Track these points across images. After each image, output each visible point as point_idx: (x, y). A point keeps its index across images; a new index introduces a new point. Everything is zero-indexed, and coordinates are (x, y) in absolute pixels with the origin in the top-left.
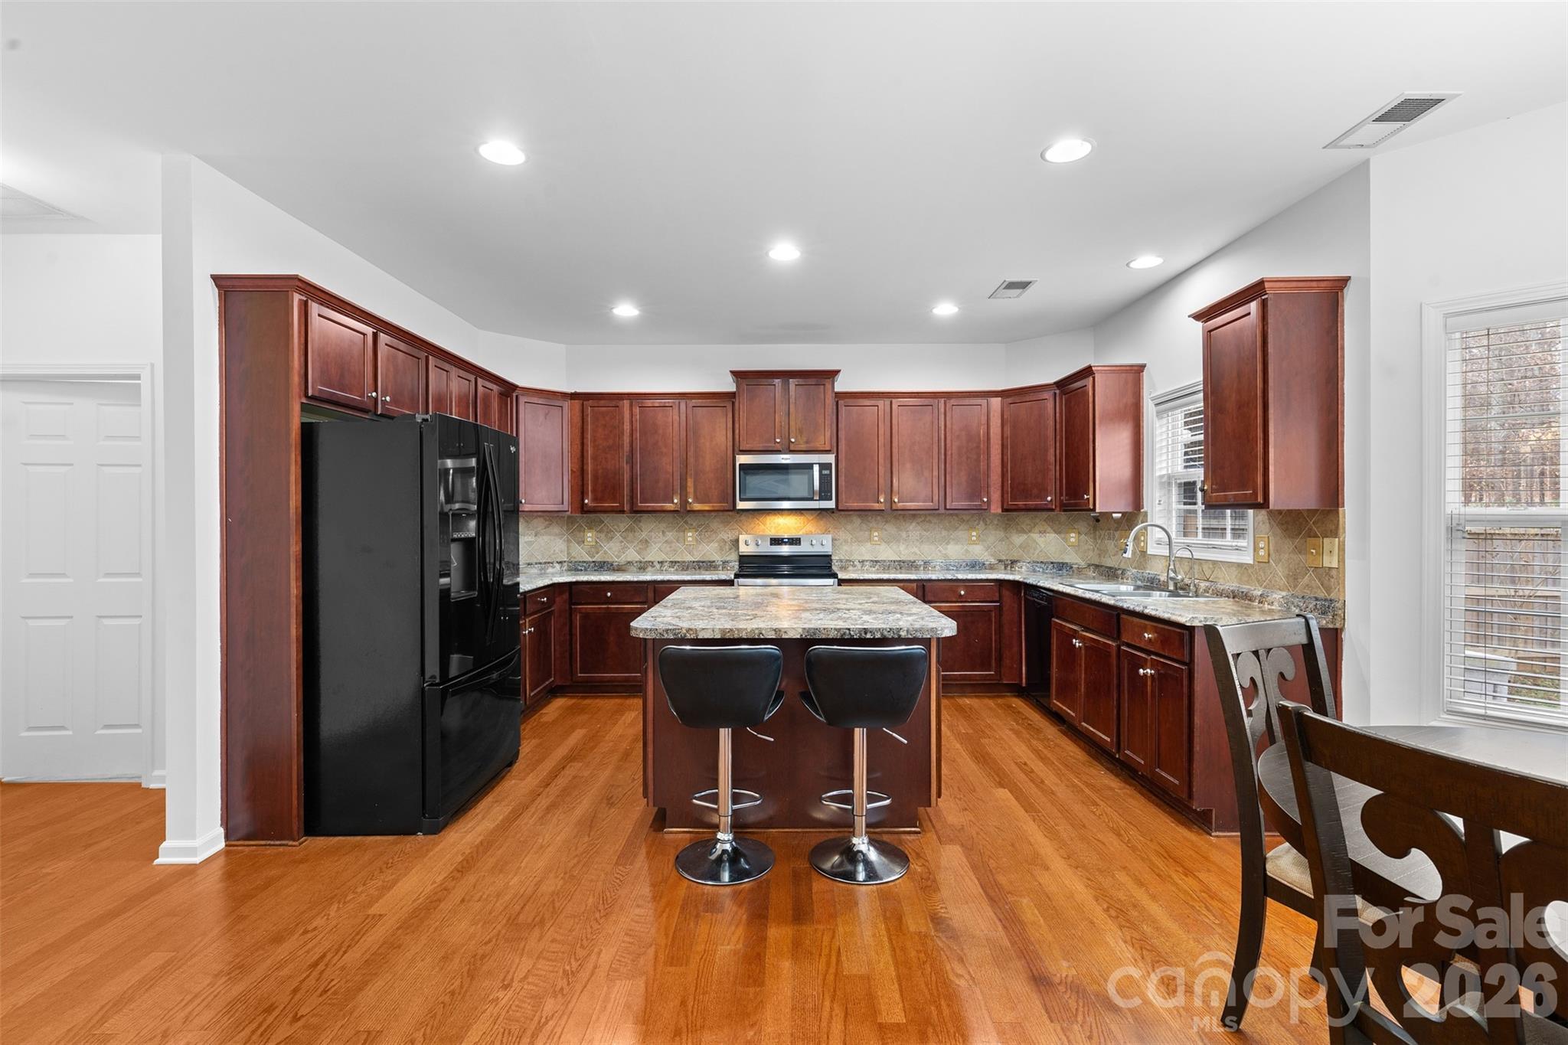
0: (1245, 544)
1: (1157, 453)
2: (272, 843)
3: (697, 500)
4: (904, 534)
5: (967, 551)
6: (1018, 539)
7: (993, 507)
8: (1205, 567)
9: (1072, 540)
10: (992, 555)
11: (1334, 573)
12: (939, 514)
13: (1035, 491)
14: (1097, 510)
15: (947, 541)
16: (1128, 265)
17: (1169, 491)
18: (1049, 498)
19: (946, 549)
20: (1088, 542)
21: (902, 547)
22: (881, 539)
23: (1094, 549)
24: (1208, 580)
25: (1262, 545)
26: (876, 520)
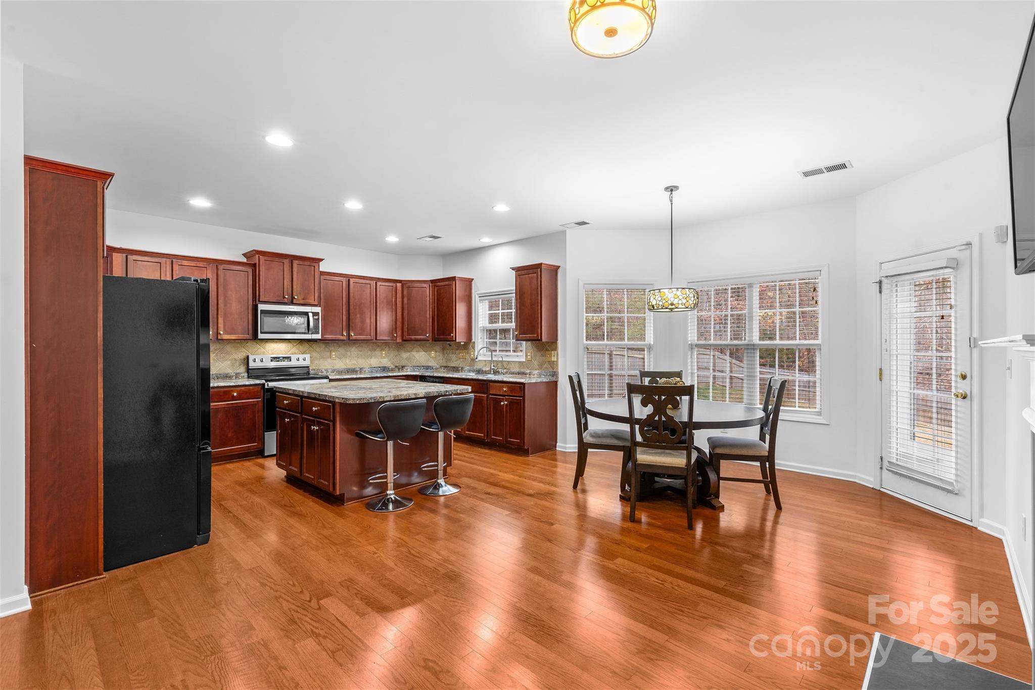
0: (522, 354)
1: (480, 317)
2: (79, 582)
3: (226, 332)
4: (349, 353)
5: (380, 362)
6: (405, 355)
7: (398, 339)
8: (504, 364)
9: (433, 355)
10: (392, 364)
11: (555, 362)
12: (373, 343)
13: (420, 331)
14: (457, 341)
15: (370, 356)
16: (479, 240)
17: (484, 333)
18: (427, 335)
19: (370, 361)
20: (440, 356)
21: (348, 361)
22: (337, 356)
23: (443, 359)
24: (505, 369)
25: (529, 354)
26: (333, 346)
